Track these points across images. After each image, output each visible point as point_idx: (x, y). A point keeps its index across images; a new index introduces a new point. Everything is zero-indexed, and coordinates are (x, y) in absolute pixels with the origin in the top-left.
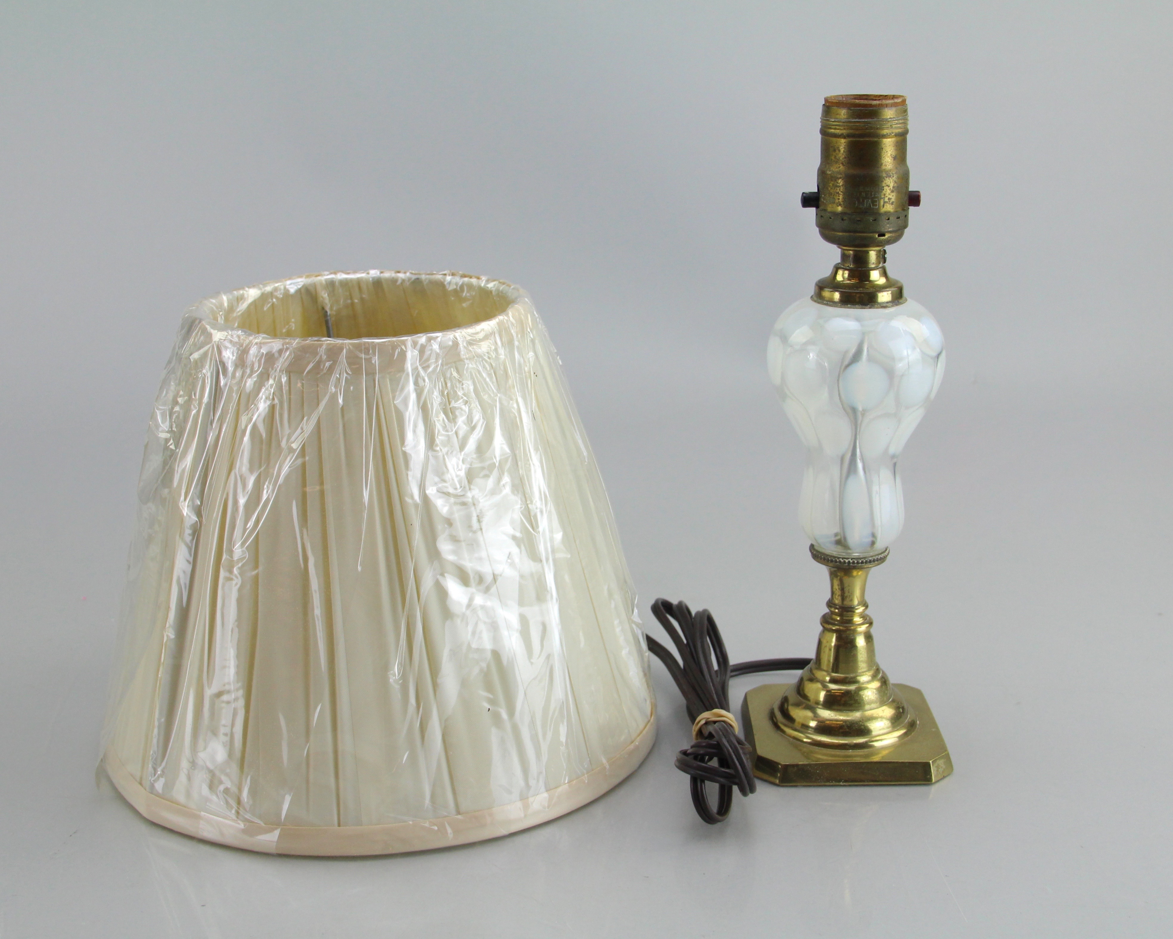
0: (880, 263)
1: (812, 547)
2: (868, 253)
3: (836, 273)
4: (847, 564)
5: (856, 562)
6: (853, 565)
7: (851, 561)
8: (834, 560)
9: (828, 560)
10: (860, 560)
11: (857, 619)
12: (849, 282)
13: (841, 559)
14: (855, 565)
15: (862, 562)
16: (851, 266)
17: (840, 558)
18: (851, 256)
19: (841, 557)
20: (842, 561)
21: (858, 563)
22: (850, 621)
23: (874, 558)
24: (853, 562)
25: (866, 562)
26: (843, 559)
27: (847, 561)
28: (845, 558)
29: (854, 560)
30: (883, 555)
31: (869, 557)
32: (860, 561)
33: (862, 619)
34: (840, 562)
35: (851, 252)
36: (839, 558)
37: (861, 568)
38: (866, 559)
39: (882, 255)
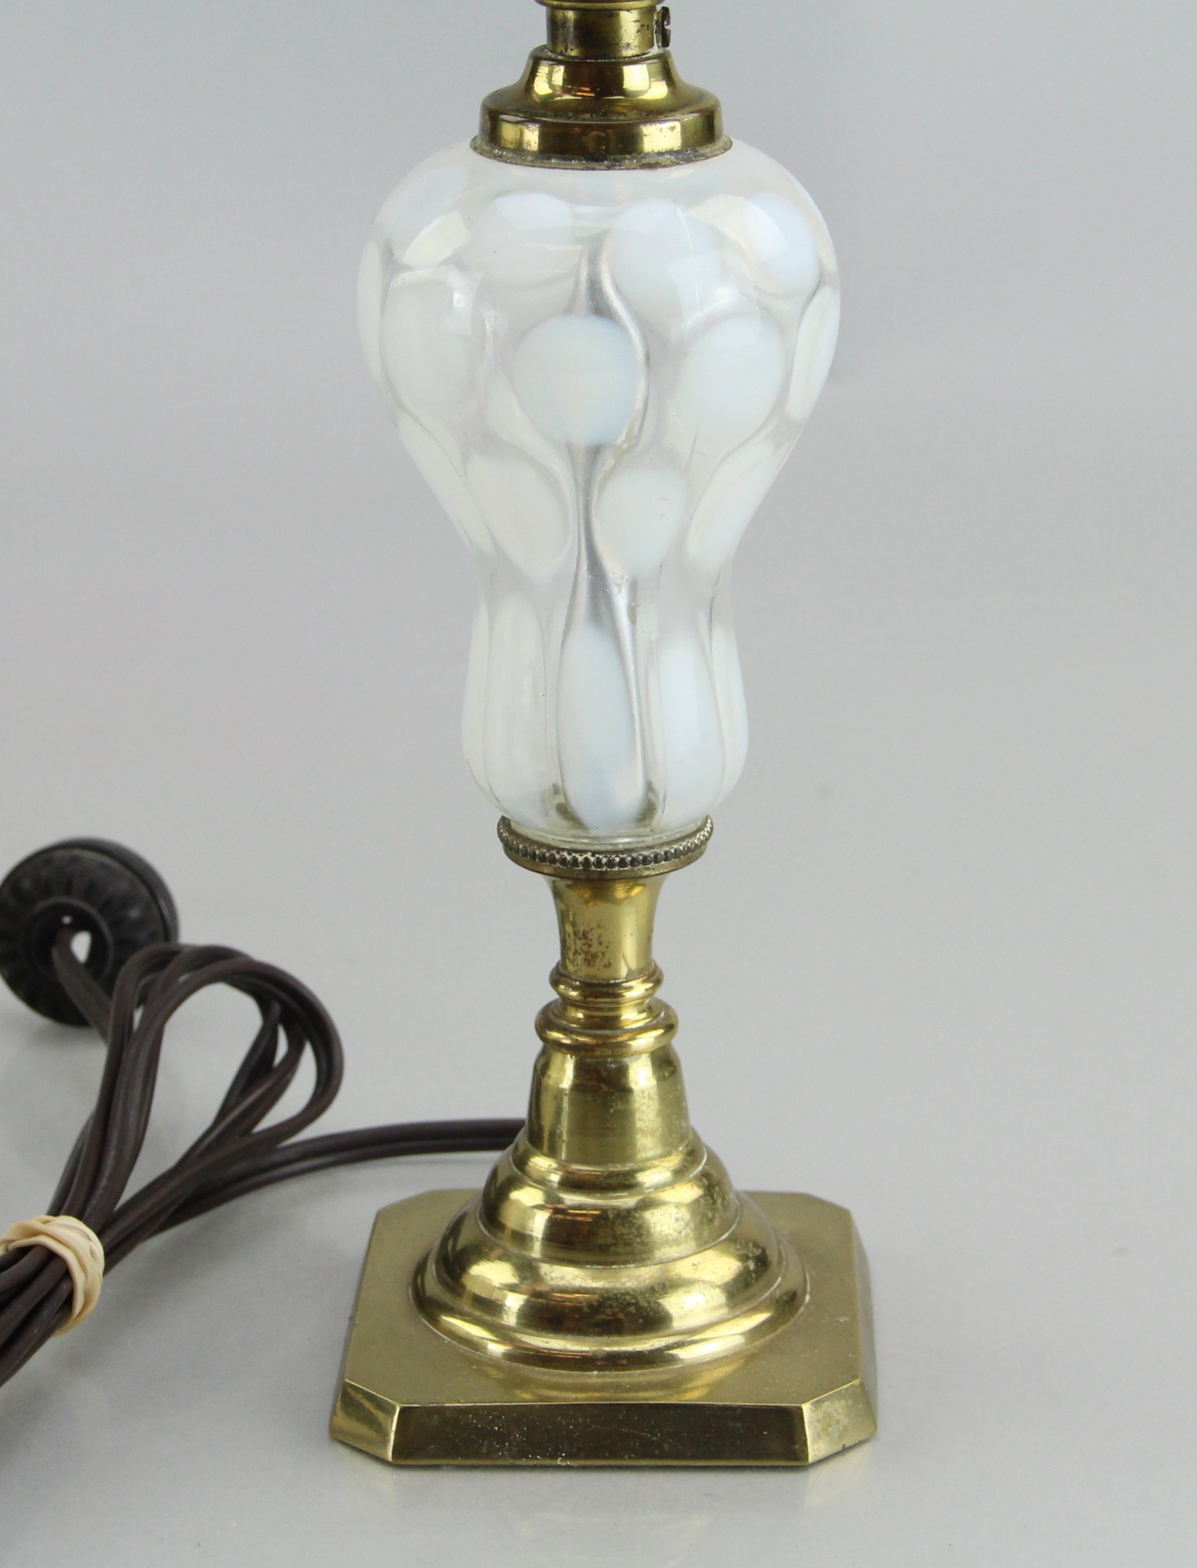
0: (652, 45)
1: (505, 823)
2: (618, 15)
3: (533, 74)
4: (581, 868)
5: (604, 860)
6: (599, 870)
7: (592, 859)
8: (547, 855)
9: (534, 856)
10: (617, 856)
11: (630, 1016)
12: (567, 97)
13: (565, 854)
14: (604, 869)
15: (622, 863)
16: (573, 53)
17: (563, 850)
18: (571, 25)
19: (567, 846)
20: (569, 858)
21: (611, 864)
22: (611, 1022)
23: (658, 851)
24: (599, 863)
25: (634, 862)
26: (570, 851)
27: (580, 859)
28: (576, 851)
29: (601, 857)
30: (684, 843)
31: (643, 849)
32: (617, 859)
33: (644, 1015)
34: (563, 861)
35: (571, 14)
36: (559, 850)
37: (635, 880)
38: (635, 855)
39: (657, 22)
